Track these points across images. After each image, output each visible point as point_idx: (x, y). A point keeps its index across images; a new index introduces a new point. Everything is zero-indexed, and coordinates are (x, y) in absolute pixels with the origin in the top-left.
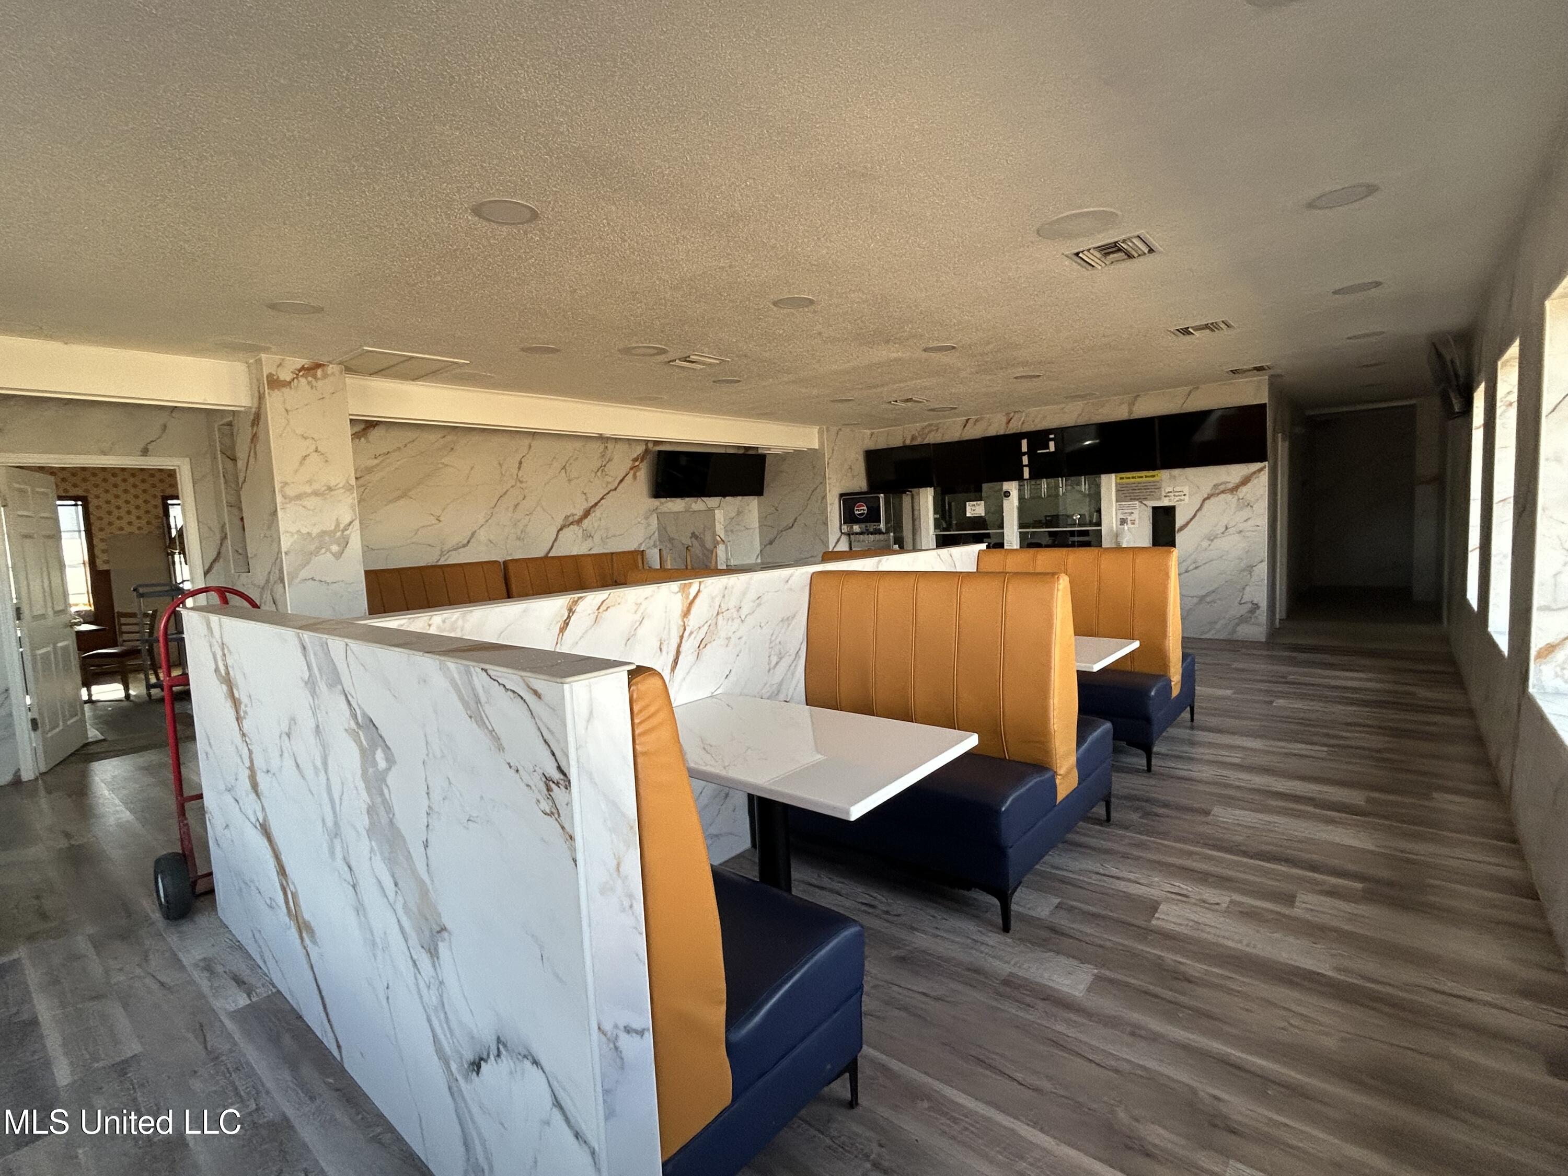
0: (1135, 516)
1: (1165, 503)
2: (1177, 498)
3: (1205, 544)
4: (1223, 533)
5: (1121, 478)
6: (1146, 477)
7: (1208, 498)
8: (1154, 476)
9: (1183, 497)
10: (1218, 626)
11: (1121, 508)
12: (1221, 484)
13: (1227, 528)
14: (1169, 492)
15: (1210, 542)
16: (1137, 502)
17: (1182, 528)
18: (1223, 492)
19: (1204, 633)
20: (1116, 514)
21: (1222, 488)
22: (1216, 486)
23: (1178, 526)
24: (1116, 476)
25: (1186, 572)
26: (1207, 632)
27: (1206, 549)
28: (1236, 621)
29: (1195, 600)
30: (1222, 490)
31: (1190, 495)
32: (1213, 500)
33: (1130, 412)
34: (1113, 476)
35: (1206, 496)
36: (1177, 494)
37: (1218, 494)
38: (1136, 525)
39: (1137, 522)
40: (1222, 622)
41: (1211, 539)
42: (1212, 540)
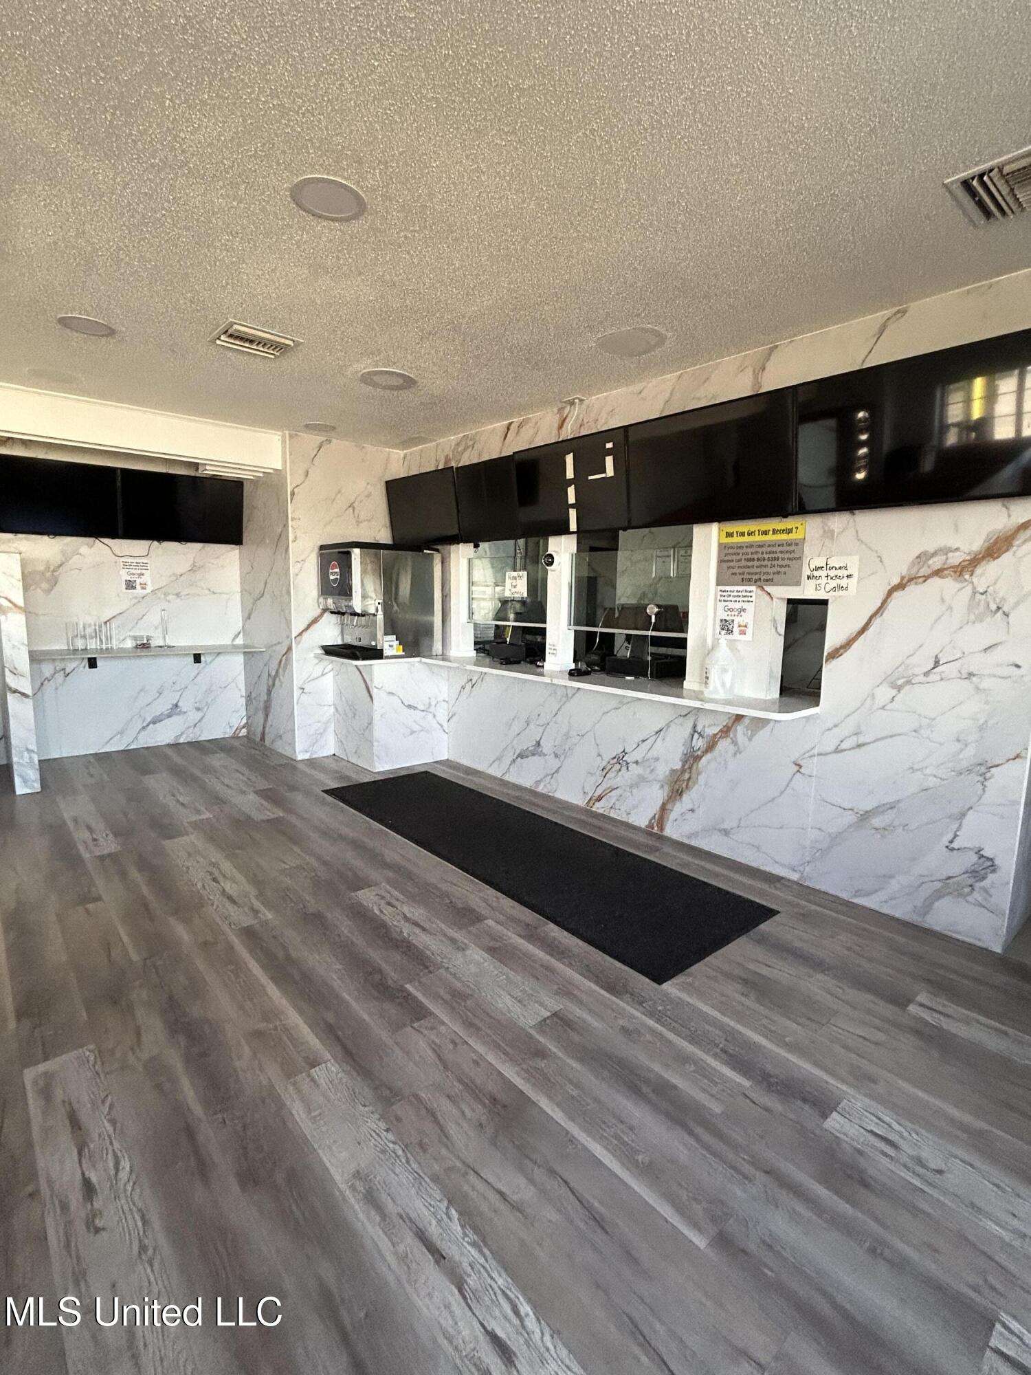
0: (747, 618)
1: (808, 591)
2: (833, 584)
3: (885, 693)
4: (926, 674)
5: (729, 535)
6: (775, 532)
7: (901, 586)
8: (789, 531)
9: (844, 582)
10: (894, 885)
11: (723, 598)
12: (934, 554)
13: (937, 664)
14: (817, 569)
15: (894, 692)
16: (753, 588)
17: (835, 654)
18: (938, 573)
19: (858, 893)
20: (715, 609)
21: (936, 562)
22: (923, 557)
23: (828, 646)
24: (720, 530)
25: (837, 751)
26: (869, 894)
27: (883, 708)
28: (938, 885)
29: (850, 818)
30: (937, 566)
31: (860, 579)
32: (911, 589)
33: (757, 381)
34: (715, 527)
35: (896, 581)
36: (832, 573)
37: (926, 578)
38: (748, 637)
39: (749, 631)
40: (903, 879)
41: (900, 682)
42: (899, 688)
